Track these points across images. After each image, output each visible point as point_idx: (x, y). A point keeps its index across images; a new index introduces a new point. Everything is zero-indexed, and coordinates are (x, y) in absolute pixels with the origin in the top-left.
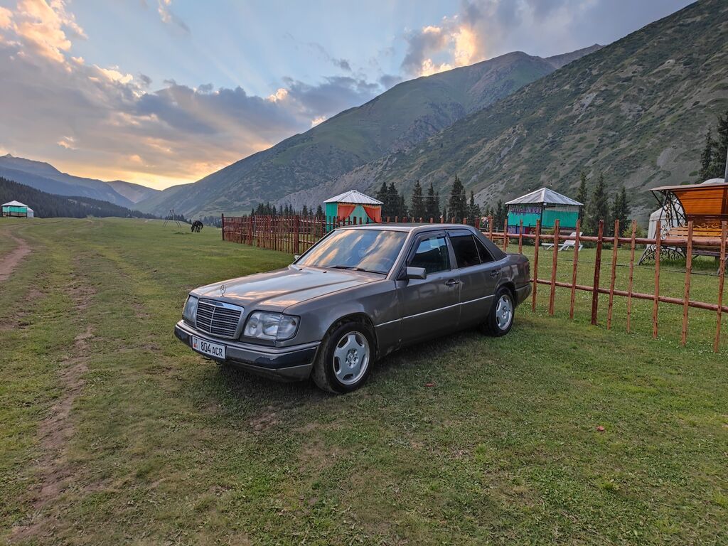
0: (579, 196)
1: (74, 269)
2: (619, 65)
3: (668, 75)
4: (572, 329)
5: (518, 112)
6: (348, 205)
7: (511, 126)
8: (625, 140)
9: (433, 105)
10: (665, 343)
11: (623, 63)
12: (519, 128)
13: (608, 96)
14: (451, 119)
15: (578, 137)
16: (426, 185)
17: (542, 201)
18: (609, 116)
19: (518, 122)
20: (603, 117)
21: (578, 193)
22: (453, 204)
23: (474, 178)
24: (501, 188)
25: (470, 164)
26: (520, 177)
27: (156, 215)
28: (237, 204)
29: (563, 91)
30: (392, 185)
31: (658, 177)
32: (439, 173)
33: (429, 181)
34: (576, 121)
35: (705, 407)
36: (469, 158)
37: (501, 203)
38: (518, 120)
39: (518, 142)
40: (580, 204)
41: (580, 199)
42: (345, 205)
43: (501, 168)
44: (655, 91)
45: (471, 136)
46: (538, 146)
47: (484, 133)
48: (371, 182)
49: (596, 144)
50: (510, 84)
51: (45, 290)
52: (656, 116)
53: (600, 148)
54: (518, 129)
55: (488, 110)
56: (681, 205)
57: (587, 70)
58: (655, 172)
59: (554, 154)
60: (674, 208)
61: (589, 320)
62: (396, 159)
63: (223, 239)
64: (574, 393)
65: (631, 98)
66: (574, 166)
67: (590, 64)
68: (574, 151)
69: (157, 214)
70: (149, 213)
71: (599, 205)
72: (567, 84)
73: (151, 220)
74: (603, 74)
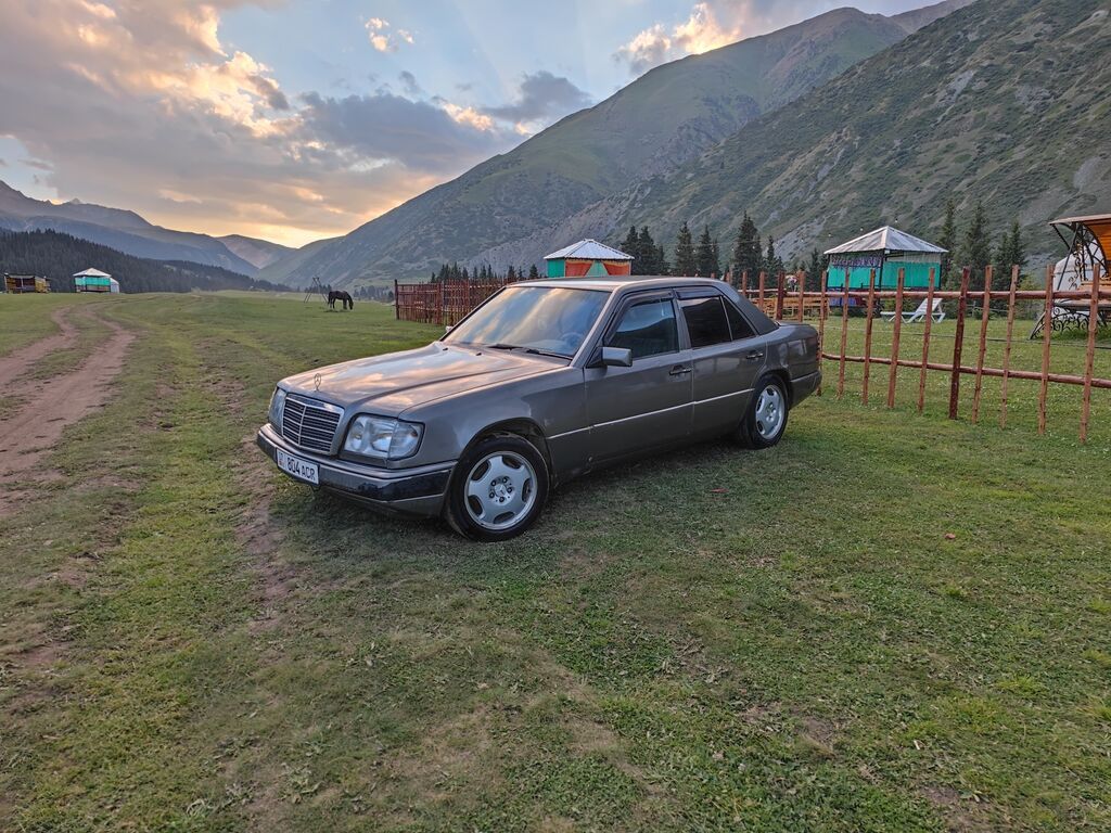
0: (943, 240)
1: (204, 359)
2: (1012, 24)
3: (1096, 36)
4: (920, 424)
5: (846, 107)
6: (581, 262)
7: (834, 130)
8: (1022, 147)
9: (708, 101)
10: (1055, 440)
11: (1019, 20)
12: (847, 133)
13: (994, 75)
14: (738, 122)
15: (943, 144)
16: (698, 230)
17: (883, 246)
18: (995, 108)
19: (846, 123)
20: (985, 110)
21: (942, 234)
22: (740, 258)
23: (774, 215)
24: (818, 229)
25: (767, 195)
26: (849, 212)
27: (291, 286)
28: (409, 266)
29: (920, 69)
30: (645, 230)
31: (1074, 206)
32: (717, 210)
33: (702, 222)
34: (940, 119)
35: (1100, 514)
36: (766, 184)
37: (817, 254)
38: (844, 120)
39: (846, 155)
40: (943, 250)
41: (943, 243)
42: (577, 262)
43: (817, 198)
44: (1074, 64)
45: (769, 148)
46: (878, 161)
47: (790, 143)
48: (612, 227)
49: (974, 155)
50: (832, 62)
51: (176, 386)
52: (1074, 106)
53: (981, 160)
54: (846, 135)
55: (796, 106)
56: (1099, 245)
57: (959, 33)
58: (1070, 197)
59: (902, 173)
60: (1088, 250)
61: (946, 413)
62: (649, 189)
63: (398, 318)
64: (917, 498)
65: (1033, 78)
66: (937, 191)
67: (966, 23)
68: (937, 167)
69: (293, 285)
70: (281, 282)
71: (975, 253)
72: (925, 59)
73: (284, 293)
74: (985, 40)
